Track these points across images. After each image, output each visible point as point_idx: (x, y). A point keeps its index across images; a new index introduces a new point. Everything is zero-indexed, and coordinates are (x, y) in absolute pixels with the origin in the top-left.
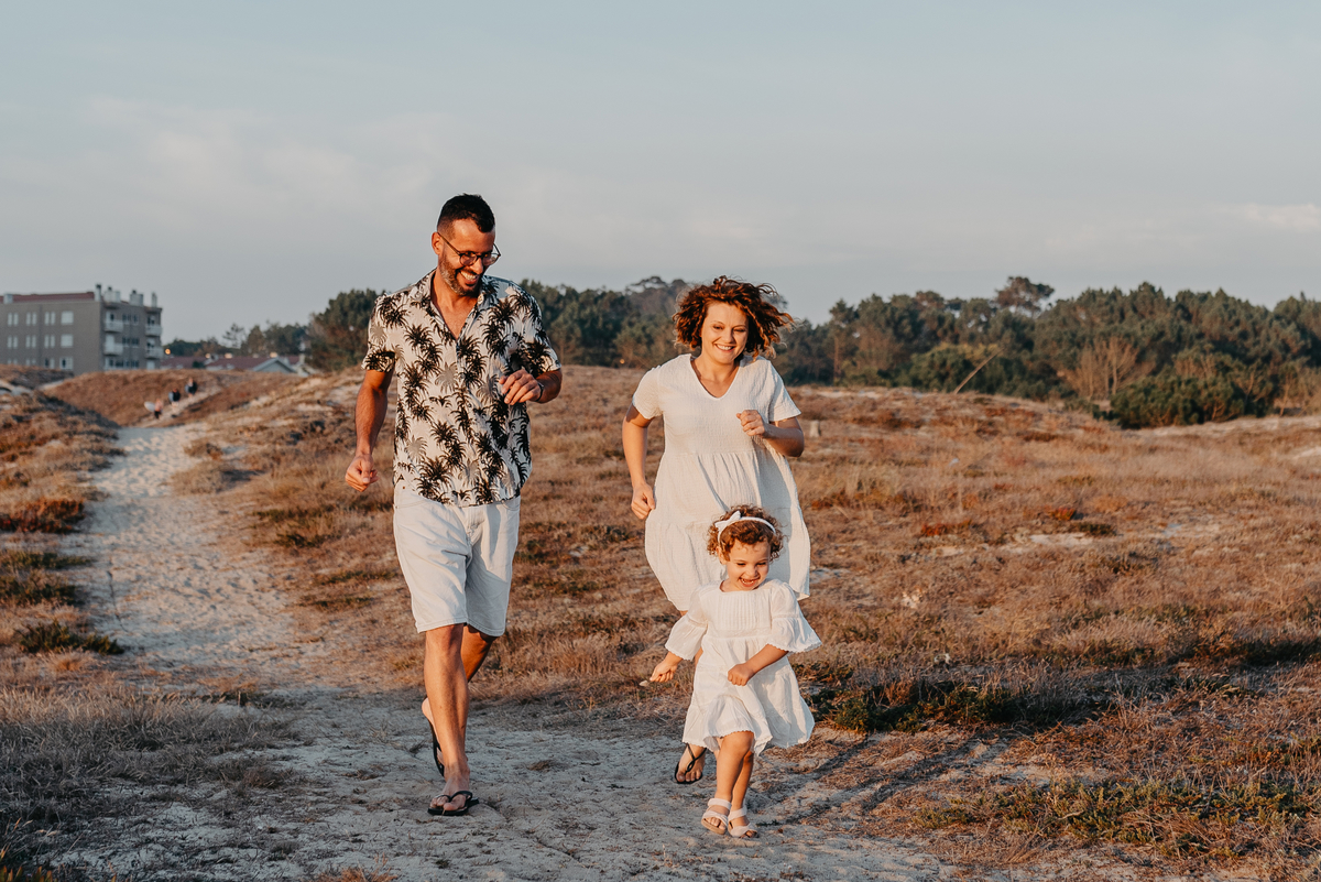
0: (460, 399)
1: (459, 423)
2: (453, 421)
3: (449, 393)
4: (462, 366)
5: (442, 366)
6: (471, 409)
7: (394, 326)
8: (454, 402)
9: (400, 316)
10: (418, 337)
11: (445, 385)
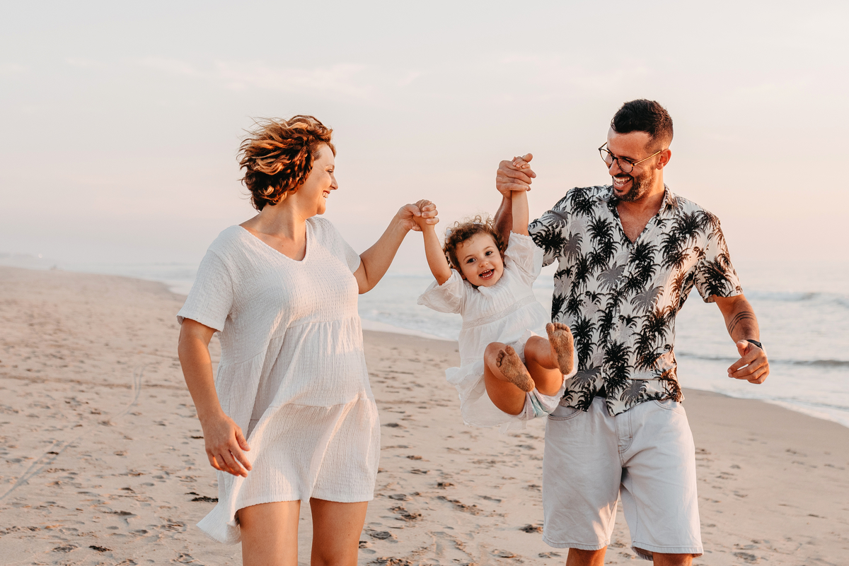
0: (611, 301)
1: (601, 323)
2: (595, 319)
3: (605, 291)
4: (631, 270)
5: (611, 264)
6: (618, 314)
7: (580, 214)
8: (604, 301)
9: (590, 207)
10: (600, 229)
11: (605, 283)
